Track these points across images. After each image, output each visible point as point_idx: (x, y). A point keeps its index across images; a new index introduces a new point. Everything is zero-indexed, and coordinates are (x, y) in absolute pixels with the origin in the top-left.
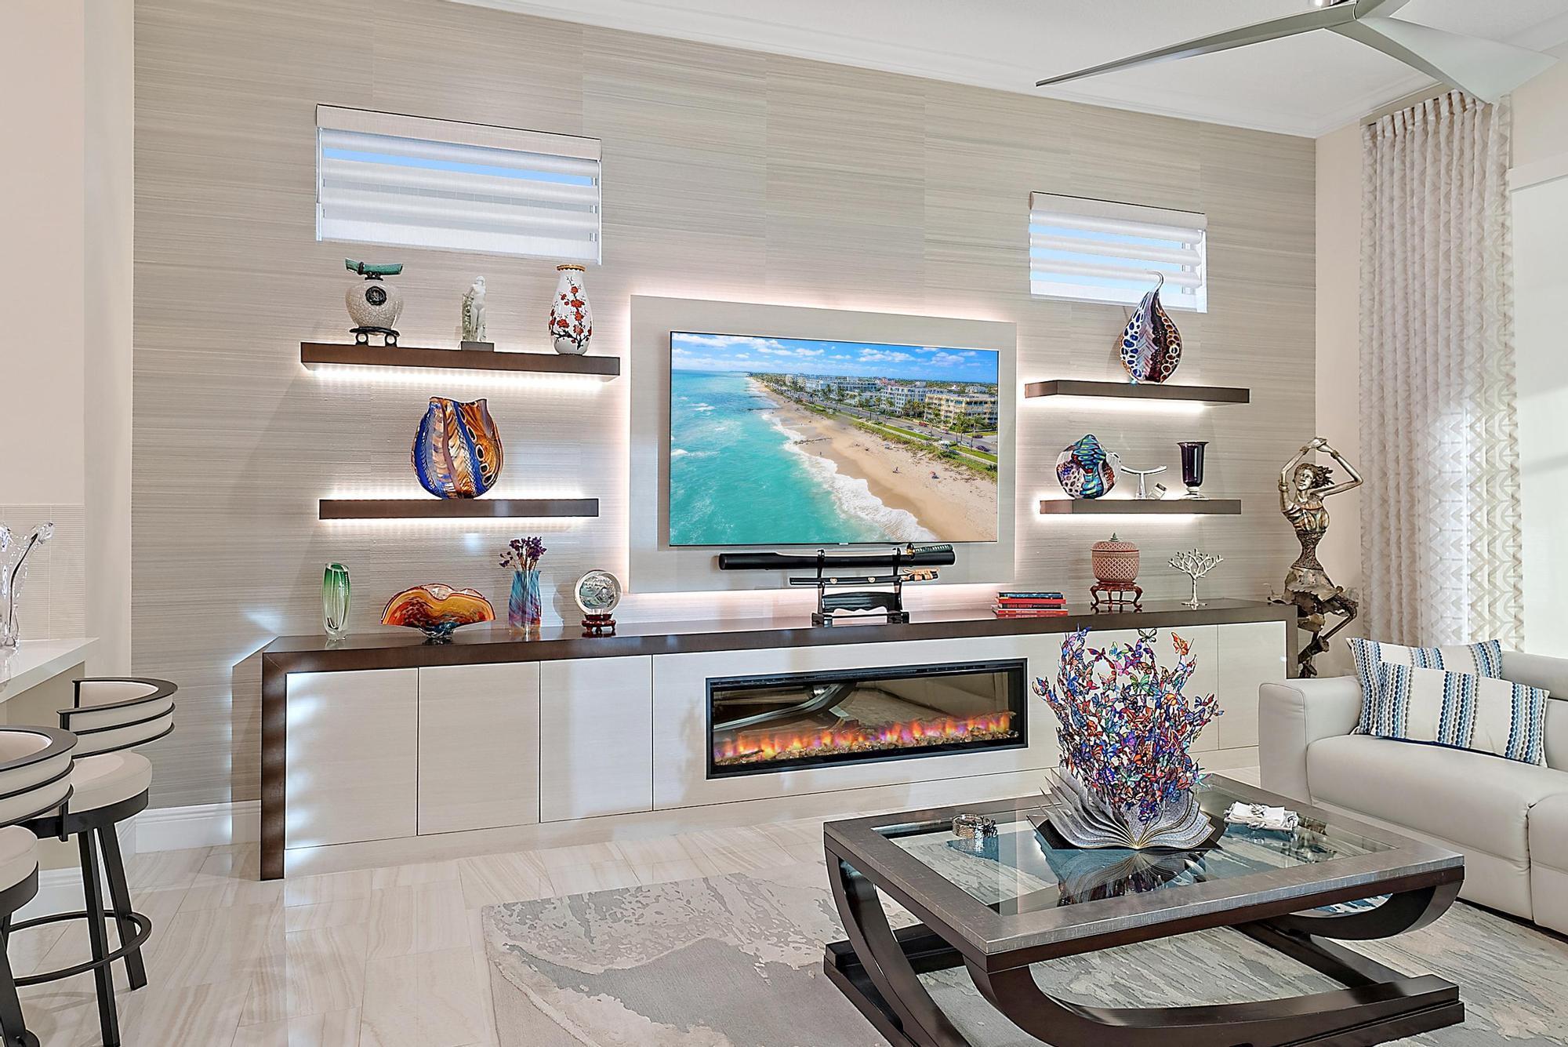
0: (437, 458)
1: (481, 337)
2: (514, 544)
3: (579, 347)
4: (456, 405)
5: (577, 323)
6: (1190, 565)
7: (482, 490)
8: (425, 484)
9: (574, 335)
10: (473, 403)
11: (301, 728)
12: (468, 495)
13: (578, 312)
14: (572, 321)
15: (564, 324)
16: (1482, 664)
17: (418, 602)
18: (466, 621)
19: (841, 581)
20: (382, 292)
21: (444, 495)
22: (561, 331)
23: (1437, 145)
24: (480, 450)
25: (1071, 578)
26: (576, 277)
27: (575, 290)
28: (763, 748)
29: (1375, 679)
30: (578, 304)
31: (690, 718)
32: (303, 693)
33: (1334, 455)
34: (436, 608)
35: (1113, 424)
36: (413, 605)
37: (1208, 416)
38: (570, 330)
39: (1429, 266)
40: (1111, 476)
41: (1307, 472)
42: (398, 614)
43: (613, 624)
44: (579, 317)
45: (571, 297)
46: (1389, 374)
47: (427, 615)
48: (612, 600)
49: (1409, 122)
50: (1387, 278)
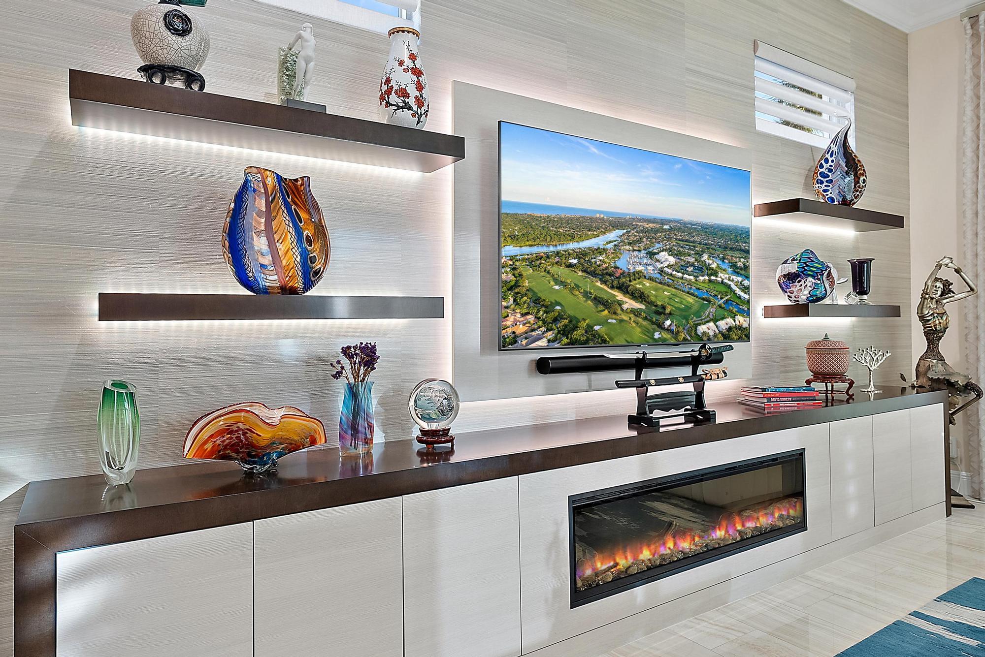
0: (260, 243)
1: (310, 96)
2: (346, 351)
3: (418, 123)
4: (279, 178)
5: (418, 94)
6: (868, 359)
7: (308, 285)
8: (245, 281)
9: (415, 108)
10: (296, 180)
12: (293, 291)
13: (418, 82)
14: (413, 91)
15: (403, 93)
17: (239, 429)
18: (292, 448)
19: (660, 382)
20: (186, 19)
21: (266, 291)
22: (400, 102)
24: (308, 236)
26: (414, 44)
27: (413, 57)
28: (618, 560)
30: (417, 72)
31: (555, 541)
33: (958, 271)
34: (264, 435)
36: (231, 432)
37: (857, 240)
38: (411, 101)
40: (832, 284)
41: (938, 284)
42: (209, 446)
43: (451, 440)
44: (420, 87)
45: (408, 63)
47: (251, 445)
48: (448, 410)
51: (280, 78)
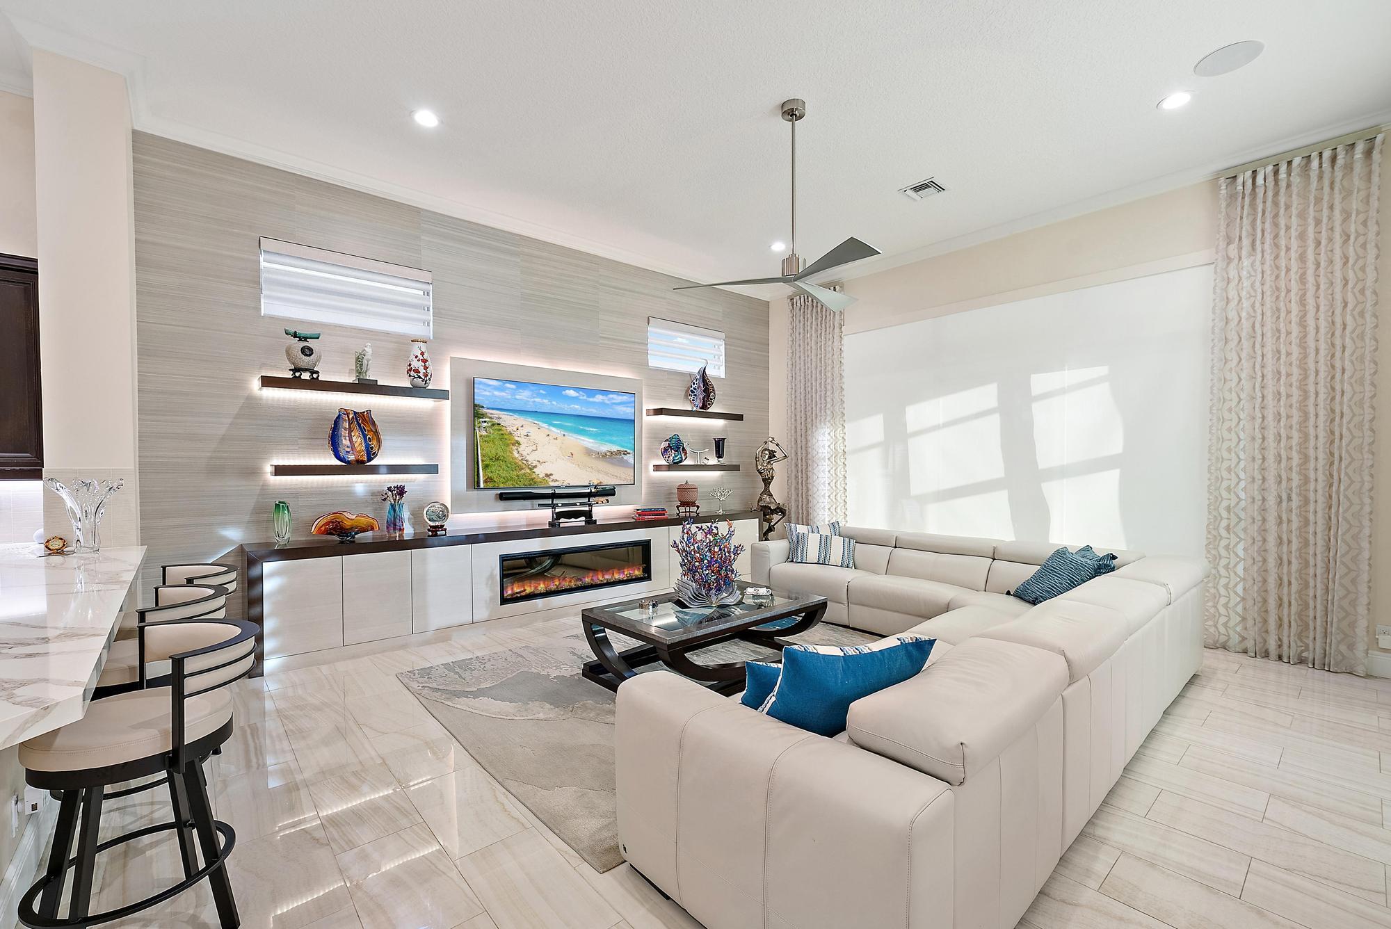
0: (346, 442)
2: (389, 489)
3: (426, 383)
4: (355, 413)
5: (424, 371)
6: (719, 494)
7: (370, 459)
8: (338, 457)
9: (423, 378)
10: (364, 412)
11: (272, 594)
12: (363, 462)
13: (425, 365)
14: (422, 370)
15: (417, 371)
16: (833, 531)
17: (337, 521)
18: (363, 530)
19: (564, 505)
20: (311, 350)
21: (349, 462)
22: (416, 375)
23: (817, 312)
24: (369, 438)
25: (667, 501)
26: (423, 347)
27: (422, 354)
28: (526, 588)
29: (795, 539)
30: (425, 361)
31: (491, 576)
32: (272, 575)
33: (777, 445)
34: (348, 524)
35: (685, 429)
36: (333, 523)
37: (725, 426)
38: (421, 375)
39: (814, 364)
40: (686, 454)
41: (767, 452)
42: (323, 528)
43: (445, 530)
44: (426, 368)
45: (421, 357)
46: (798, 410)
47: (342, 528)
48: (444, 516)
49: (806, 300)
50: (798, 368)
51: (356, 365)
